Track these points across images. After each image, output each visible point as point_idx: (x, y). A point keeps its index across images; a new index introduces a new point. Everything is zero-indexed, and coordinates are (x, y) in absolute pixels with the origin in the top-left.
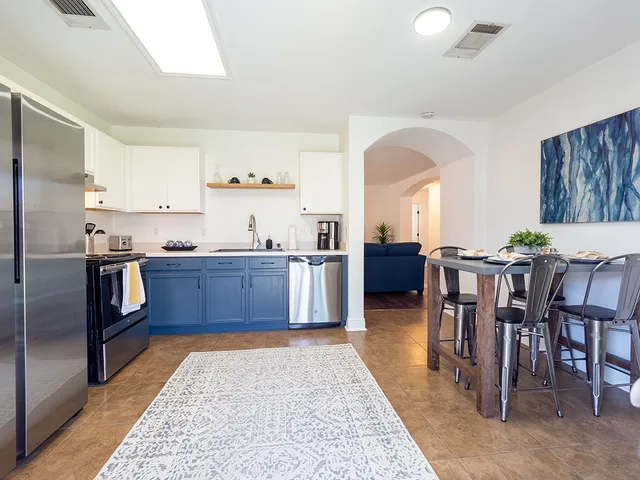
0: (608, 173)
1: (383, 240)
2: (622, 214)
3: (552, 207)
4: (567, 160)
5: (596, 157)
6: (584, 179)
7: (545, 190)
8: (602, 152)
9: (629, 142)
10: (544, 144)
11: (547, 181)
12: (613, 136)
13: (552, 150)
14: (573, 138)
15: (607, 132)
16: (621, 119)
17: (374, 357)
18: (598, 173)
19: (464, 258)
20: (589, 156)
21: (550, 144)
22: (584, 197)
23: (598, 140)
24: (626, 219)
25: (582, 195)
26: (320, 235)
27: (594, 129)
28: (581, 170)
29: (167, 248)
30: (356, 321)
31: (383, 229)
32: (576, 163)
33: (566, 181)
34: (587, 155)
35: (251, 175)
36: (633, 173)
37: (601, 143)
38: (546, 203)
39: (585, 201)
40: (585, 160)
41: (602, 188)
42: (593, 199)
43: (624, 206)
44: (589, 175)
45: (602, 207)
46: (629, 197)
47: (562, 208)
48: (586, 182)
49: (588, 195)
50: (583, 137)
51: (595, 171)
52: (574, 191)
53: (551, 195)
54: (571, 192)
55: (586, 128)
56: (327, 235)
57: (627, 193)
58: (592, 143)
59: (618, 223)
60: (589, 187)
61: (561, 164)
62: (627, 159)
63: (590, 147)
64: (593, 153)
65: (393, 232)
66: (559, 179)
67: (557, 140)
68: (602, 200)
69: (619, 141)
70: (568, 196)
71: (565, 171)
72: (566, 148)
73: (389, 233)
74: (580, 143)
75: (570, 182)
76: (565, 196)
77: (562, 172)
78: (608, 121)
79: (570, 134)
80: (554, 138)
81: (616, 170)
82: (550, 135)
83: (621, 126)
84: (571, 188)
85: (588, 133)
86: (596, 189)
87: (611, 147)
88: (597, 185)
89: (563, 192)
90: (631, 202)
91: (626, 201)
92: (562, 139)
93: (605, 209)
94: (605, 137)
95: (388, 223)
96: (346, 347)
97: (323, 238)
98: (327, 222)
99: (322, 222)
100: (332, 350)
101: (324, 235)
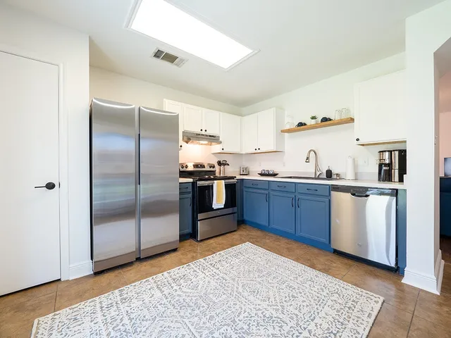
26: (380, 166)
29: (261, 175)
35: (313, 118)
56: (390, 165)
96: (372, 297)
97: (384, 168)
98: (388, 151)
99: (383, 152)
100: (350, 293)
101: (386, 165)
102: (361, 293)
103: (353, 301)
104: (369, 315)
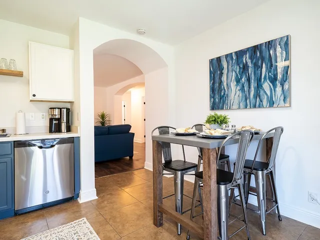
0: (249, 80)
1: (103, 123)
2: (258, 104)
3: (217, 100)
4: (225, 71)
5: (242, 70)
6: (235, 83)
7: (213, 90)
8: (245, 68)
9: (260, 62)
10: (211, 61)
11: (213, 84)
12: (251, 58)
13: (216, 65)
14: (229, 58)
15: (248, 56)
16: (255, 48)
17: (108, 227)
18: (243, 79)
19: (178, 135)
20: (238, 70)
21: (215, 62)
22: (236, 94)
23: (243, 60)
24: (259, 107)
25: (234, 92)
26: (51, 120)
27: (240, 54)
28: (234, 78)
30: (88, 192)
31: (103, 116)
32: (230, 73)
33: (225, 84)
34: (236, 68)
36: (263, 80)
37: (245, 62)
38: (213, 97)
39: (236, 96)
40: (236, 72)
41: (246, 88)
42: (241, 95)
43: (258, 99)
44: (238, 81)
45: (246, 100)
46: (261, 94)
47: (223, 100)
48: (237, 85)
49: (238, 93)
50: (234, 58)
51: (241, 78)
52: (230, 90)
53: (216, 92)
54: (228, 91)
55: (236, 53)
56: (59, 120)
57: (260, 91)
58: (239, 61)
59: (255, 109)
60: (238, 88)
61: (222, 74)
62: (259, 72)
63: (238, 64)
64: (240, 68)
65: (109, 118)
66: (221, 82)
67: (219, 59)
68: (246, 96)
69: (254, 61)
70: (226, 93)
71: (224, 78)
72: (224, 64)
73: (107, 119)
74: (232, 61)
75: (227, 85)
76: (224, 94)
77: (222, 78)
78: (248, 49)
79: (227, 56)
80: (217, 58)
81: (253, 78)
82: (215, 56)
83: (255, 52)
84: (228, 88)
85: (237, 56)
86: (242, 89)
87: (250, 64)
88: (243, 87)
89: (223, 91)
90: (262, 97)
91: (259, 96)
92: (222, 59)
93: (248, 101)
94: (246, 59)
95: (106, 112)
96: (80, 222)
97: (54, 122)
98: (58, 108)
99: (53, 108)
100: (66, 231)
101: (56, 119)
102: (72, 226)
103: (75, 234)
104: (91, 233)
